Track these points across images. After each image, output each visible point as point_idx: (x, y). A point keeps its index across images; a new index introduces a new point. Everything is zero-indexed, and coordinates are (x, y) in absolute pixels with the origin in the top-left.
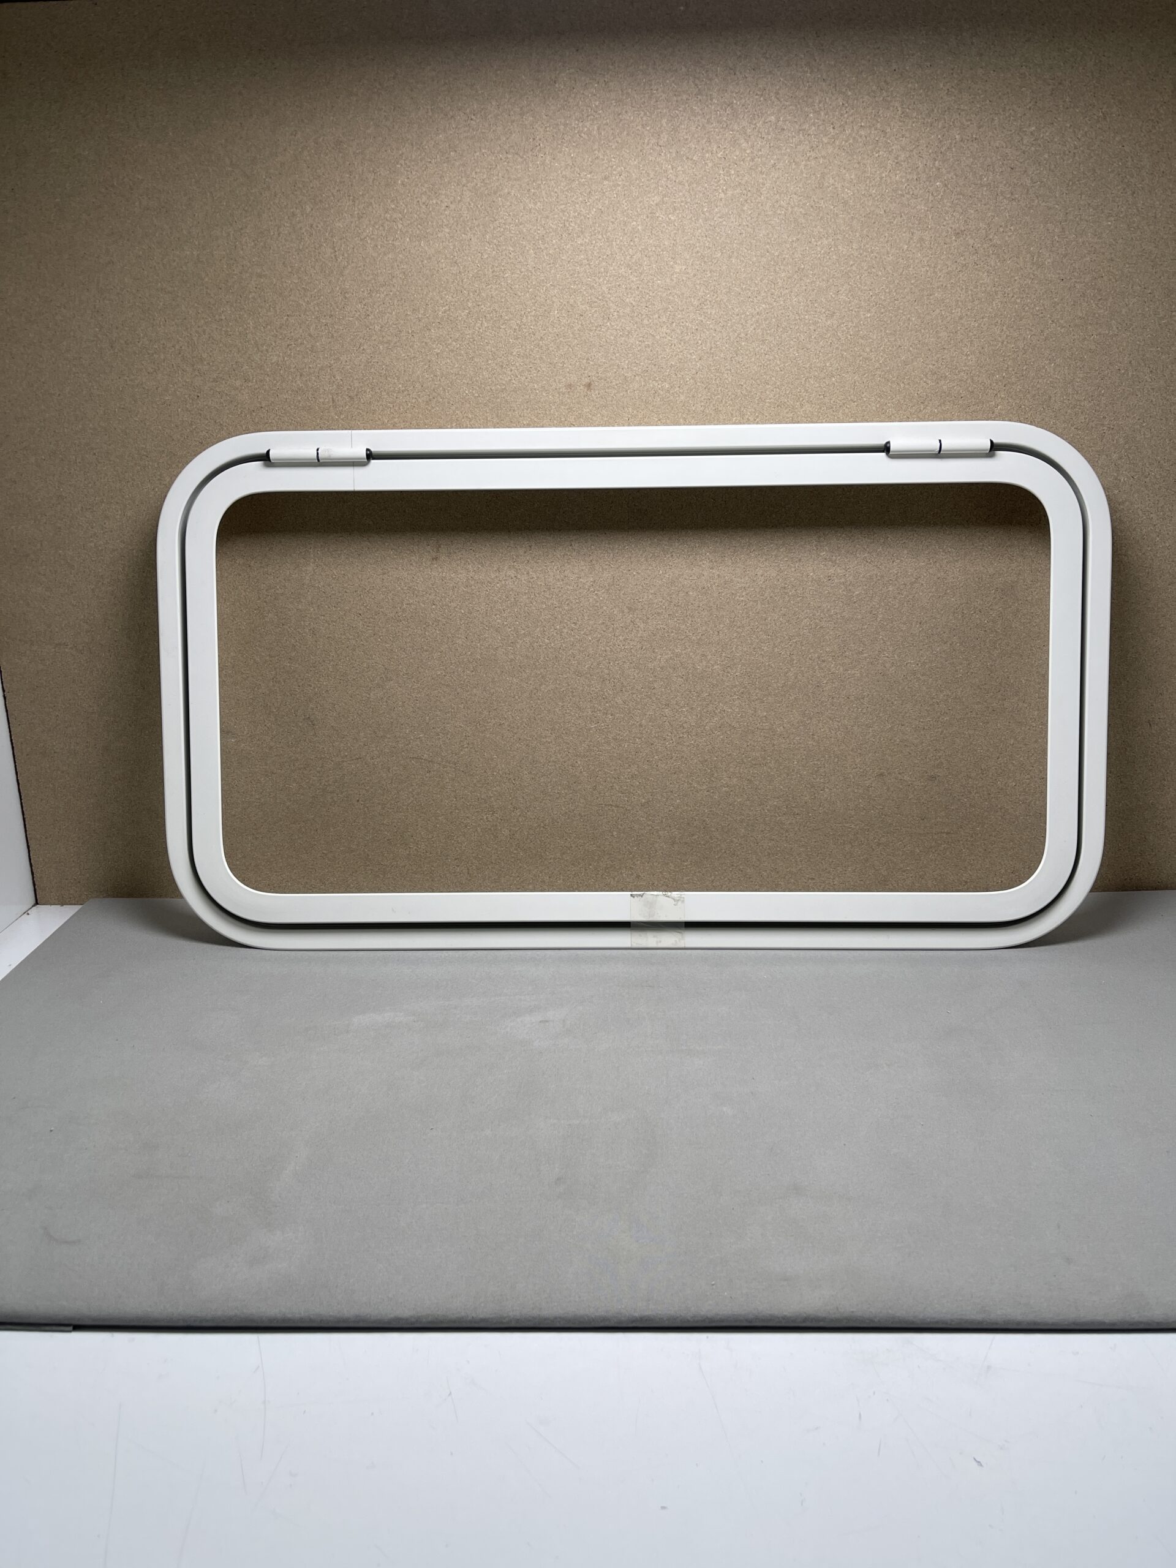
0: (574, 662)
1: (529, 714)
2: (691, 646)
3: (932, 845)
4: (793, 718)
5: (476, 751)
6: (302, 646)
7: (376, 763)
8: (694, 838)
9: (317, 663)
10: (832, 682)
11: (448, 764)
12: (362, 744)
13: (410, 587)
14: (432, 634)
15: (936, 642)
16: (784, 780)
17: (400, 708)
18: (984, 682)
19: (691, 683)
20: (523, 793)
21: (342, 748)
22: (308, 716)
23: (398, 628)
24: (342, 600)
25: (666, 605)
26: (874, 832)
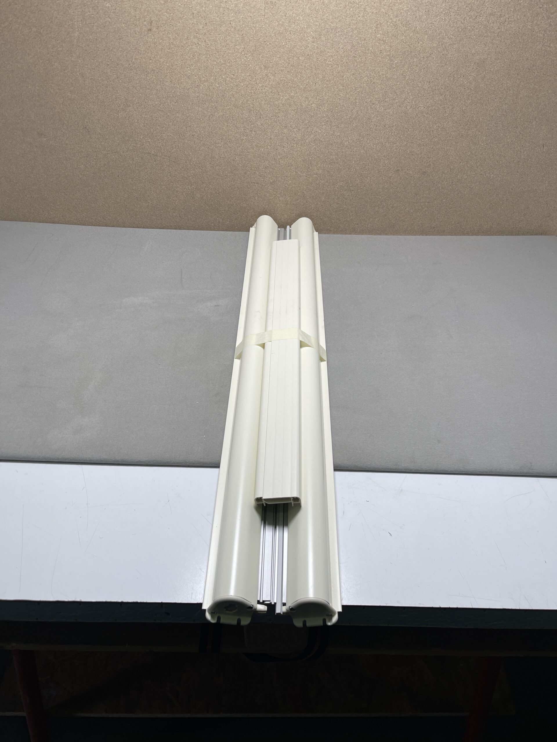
0: (233, 99)
1: (208, 130)
2: (300, 92)
3: (420, 208)
4: (354, 137)
5: (180, 150)
6: (77, 84)
7: (126, 155)
8: (297, 201)
9: (87, 94)
10: (377, 117)
11: (165, 157)
12: (117, 144)
13: (136, 48)
14: (151, 78)
15: (437, 94)
16: (347, 172)
17: (136, 124)
18: (459, 119)
19: (299, 114)
20: (207, 175)
21: (106, 146)
22: (85, 127)
23: (131, 74)
24: (97, 55)
25: (286, 65)
26: (391, 201)
